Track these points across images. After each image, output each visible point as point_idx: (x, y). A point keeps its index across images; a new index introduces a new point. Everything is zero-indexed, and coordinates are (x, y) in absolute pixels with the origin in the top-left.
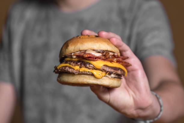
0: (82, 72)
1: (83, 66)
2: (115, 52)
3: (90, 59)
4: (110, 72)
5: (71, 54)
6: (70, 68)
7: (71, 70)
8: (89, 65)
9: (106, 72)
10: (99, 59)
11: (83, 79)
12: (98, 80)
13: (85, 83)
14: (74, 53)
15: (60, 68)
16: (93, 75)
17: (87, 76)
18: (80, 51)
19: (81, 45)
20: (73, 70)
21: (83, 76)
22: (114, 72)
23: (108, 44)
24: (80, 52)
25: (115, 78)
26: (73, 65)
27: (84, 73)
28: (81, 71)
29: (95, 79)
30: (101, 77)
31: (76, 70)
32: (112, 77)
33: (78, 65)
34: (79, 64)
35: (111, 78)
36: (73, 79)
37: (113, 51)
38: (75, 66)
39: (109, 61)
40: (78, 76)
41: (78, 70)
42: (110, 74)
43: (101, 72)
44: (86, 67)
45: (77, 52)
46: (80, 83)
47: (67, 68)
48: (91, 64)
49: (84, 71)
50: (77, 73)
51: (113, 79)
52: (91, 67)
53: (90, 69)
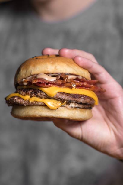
0: (32, 102)
1: (33, 94)
2: (79, 74)
3: (40, 85)
4: (67, 100)
5: (22, 80)
6: (19, 98)
7: (19, 100)
8: (40, 93)
9: (62, 101)
10: (52, 85)
11: (34, 112)
12: (53, 111)
13: (37, 116)
14: (25, 78)
15: (9, 99)
16: (45, 106)
17: (39, 108)
18: (32, 75)
19: (33, 68)
20: (22, 100)
21: (34, 107)
22: (74, 100)
23: (68, 65)
24: (31, 77)
25: (76, 108)
26: (23, 94)
27: (35, 104)
28: (30, 101)
29: (50, 111)
30: (56, 108)
31: (26, 101)
32: (72, 107)
33: (28, 94)
34: (30, 92)
35: (70, 108)
36: (23, 112)
37: (76, 73)
38: (25, 95)
39: (67, 86)
40: (29, 108)
41: (28, 100)
42: (68, 103)
43: (55, 101)
44: (37, 96)
45: (29, 77)
46: (32, 117)
47: (16, 98)
48: (43, 92)
49: (35, 101)
50: (26, 104)
51: (73, 110)
52: (43, 95)
53: (41, 98)
